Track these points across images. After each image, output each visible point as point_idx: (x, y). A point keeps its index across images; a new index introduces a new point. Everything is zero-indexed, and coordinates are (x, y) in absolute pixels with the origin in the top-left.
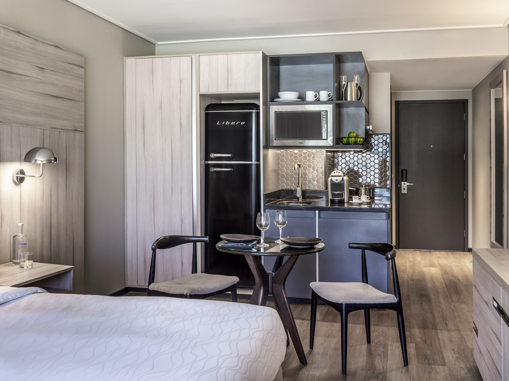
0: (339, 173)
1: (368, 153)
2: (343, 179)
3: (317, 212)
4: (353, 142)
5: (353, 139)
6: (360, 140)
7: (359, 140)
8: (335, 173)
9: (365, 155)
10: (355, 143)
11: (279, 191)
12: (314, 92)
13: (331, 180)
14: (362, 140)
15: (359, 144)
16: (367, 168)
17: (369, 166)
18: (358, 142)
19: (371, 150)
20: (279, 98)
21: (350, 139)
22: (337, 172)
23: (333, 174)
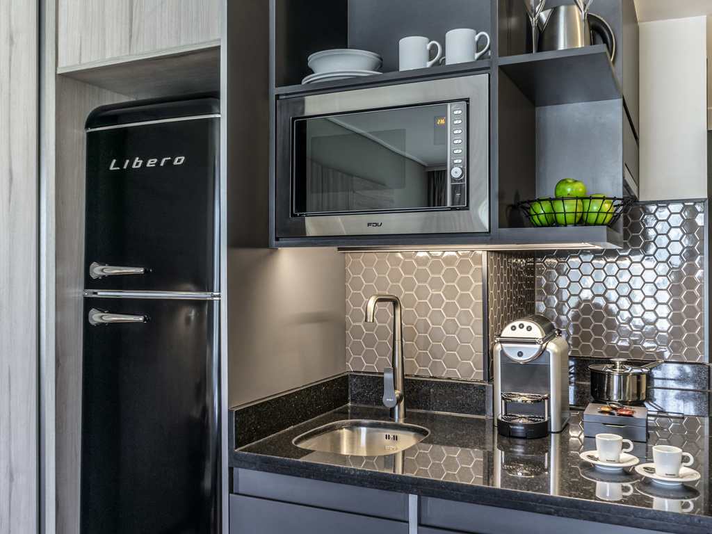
0: (529, 329)
1: (637, 258)
2: (543, 351)
3: (413, 499)
4: (570, 218)
5: (570, 206)
6: (600, 209)
7: (595, 208)
8: (514, 328)
9: (627, 262)
10: (582, 221)
11: (344, 381)
12: (425, 39)
13: (502, 352)
14: (606, 206)
15: (595, 224)
16: (633, 303)
17: (638, 296)
18: (593, 217)
19: (645, 247)
20: (312, 72)
21: (559, 206)
22: (521, 326)
23: (507, 332)
